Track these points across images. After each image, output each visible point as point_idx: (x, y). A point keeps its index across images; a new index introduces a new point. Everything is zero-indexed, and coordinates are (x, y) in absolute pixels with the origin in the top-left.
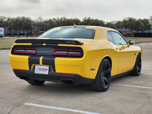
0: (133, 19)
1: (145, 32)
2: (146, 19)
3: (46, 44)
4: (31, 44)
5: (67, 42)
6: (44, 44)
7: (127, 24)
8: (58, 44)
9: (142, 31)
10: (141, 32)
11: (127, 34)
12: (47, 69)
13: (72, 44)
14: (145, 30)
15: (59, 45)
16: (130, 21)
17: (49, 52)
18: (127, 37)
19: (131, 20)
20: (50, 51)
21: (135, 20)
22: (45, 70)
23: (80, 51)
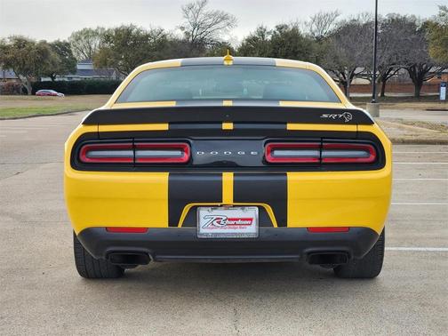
0: (26, 42)
1: (61, 79)
2: (61, 41)
3: (234, 123)
4: (165, 127)
5: (325, 116)
6: (228, 126)
7: (8, 56)
8: (286, 123)
9: (53, 78)
10: (49, 79)
11: (9, 85)
12: (251, 220)
13: (341, 121)
14: (62, 72)
15: (290, 127)
16: (19, 47)
17: (248, 153)
18: (7, 94)
19: (21, 43)
20: (252, 152)
21: (33, 43)
22: (240, 222)
23: (371, 146)
